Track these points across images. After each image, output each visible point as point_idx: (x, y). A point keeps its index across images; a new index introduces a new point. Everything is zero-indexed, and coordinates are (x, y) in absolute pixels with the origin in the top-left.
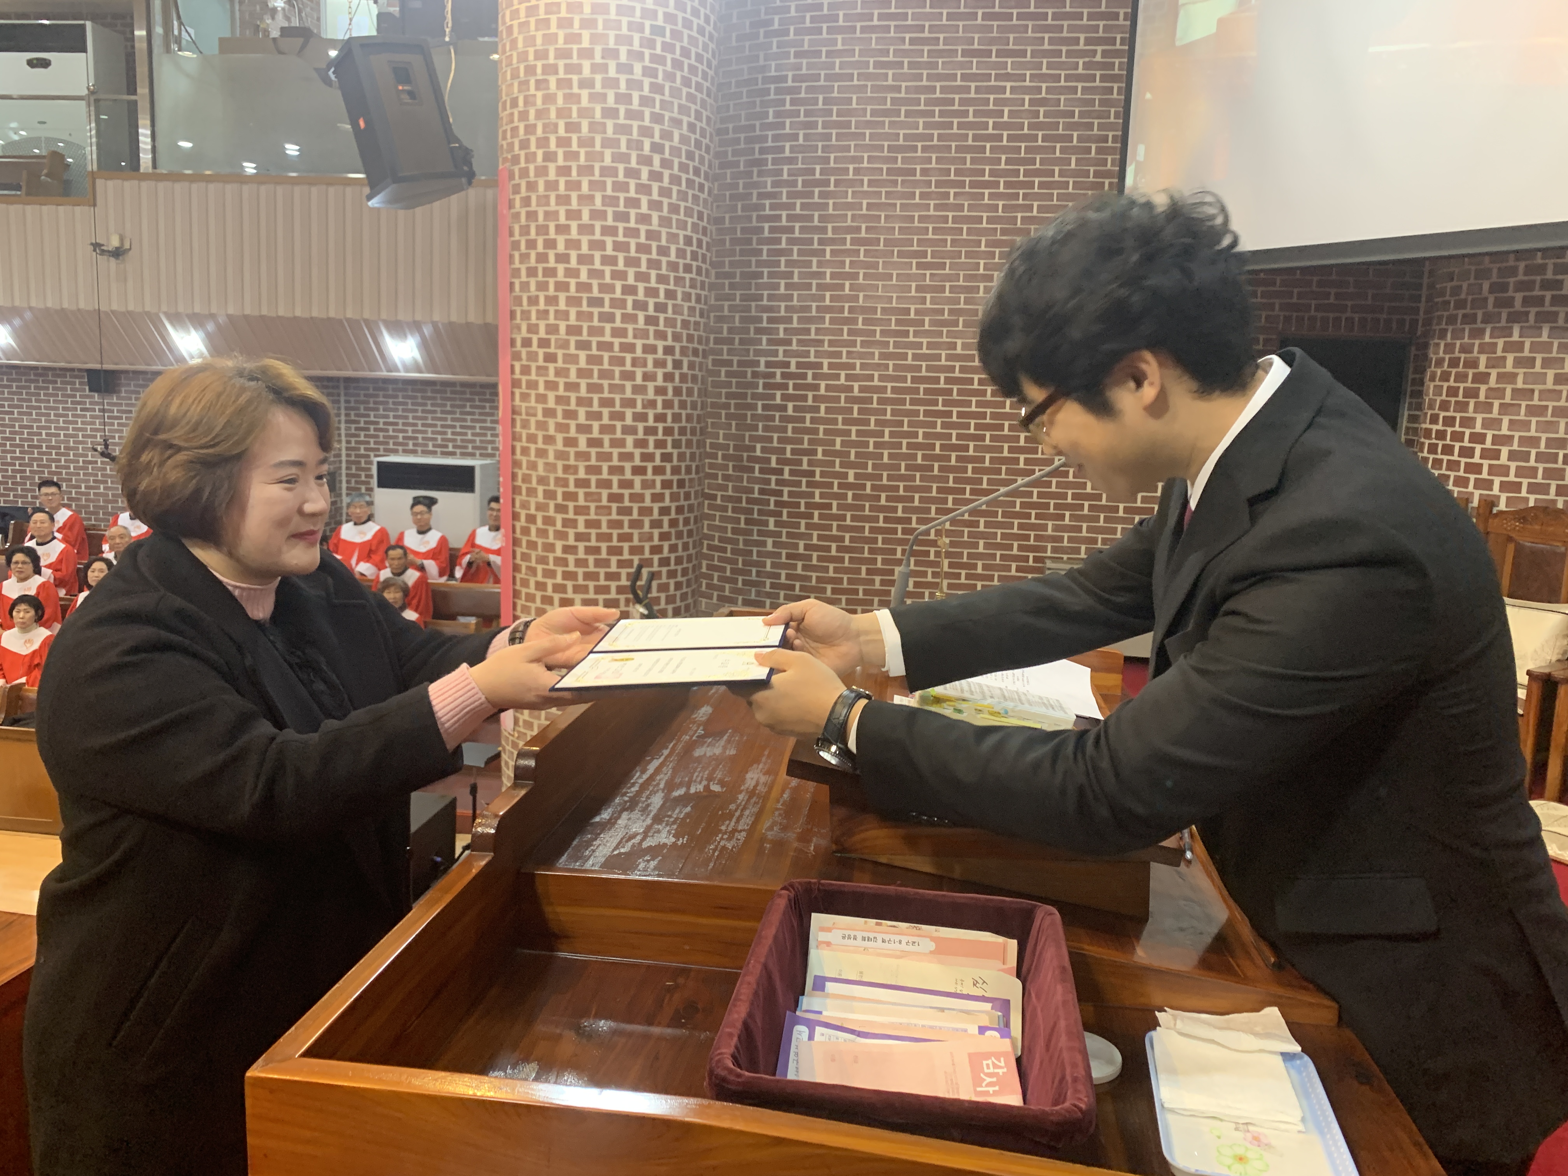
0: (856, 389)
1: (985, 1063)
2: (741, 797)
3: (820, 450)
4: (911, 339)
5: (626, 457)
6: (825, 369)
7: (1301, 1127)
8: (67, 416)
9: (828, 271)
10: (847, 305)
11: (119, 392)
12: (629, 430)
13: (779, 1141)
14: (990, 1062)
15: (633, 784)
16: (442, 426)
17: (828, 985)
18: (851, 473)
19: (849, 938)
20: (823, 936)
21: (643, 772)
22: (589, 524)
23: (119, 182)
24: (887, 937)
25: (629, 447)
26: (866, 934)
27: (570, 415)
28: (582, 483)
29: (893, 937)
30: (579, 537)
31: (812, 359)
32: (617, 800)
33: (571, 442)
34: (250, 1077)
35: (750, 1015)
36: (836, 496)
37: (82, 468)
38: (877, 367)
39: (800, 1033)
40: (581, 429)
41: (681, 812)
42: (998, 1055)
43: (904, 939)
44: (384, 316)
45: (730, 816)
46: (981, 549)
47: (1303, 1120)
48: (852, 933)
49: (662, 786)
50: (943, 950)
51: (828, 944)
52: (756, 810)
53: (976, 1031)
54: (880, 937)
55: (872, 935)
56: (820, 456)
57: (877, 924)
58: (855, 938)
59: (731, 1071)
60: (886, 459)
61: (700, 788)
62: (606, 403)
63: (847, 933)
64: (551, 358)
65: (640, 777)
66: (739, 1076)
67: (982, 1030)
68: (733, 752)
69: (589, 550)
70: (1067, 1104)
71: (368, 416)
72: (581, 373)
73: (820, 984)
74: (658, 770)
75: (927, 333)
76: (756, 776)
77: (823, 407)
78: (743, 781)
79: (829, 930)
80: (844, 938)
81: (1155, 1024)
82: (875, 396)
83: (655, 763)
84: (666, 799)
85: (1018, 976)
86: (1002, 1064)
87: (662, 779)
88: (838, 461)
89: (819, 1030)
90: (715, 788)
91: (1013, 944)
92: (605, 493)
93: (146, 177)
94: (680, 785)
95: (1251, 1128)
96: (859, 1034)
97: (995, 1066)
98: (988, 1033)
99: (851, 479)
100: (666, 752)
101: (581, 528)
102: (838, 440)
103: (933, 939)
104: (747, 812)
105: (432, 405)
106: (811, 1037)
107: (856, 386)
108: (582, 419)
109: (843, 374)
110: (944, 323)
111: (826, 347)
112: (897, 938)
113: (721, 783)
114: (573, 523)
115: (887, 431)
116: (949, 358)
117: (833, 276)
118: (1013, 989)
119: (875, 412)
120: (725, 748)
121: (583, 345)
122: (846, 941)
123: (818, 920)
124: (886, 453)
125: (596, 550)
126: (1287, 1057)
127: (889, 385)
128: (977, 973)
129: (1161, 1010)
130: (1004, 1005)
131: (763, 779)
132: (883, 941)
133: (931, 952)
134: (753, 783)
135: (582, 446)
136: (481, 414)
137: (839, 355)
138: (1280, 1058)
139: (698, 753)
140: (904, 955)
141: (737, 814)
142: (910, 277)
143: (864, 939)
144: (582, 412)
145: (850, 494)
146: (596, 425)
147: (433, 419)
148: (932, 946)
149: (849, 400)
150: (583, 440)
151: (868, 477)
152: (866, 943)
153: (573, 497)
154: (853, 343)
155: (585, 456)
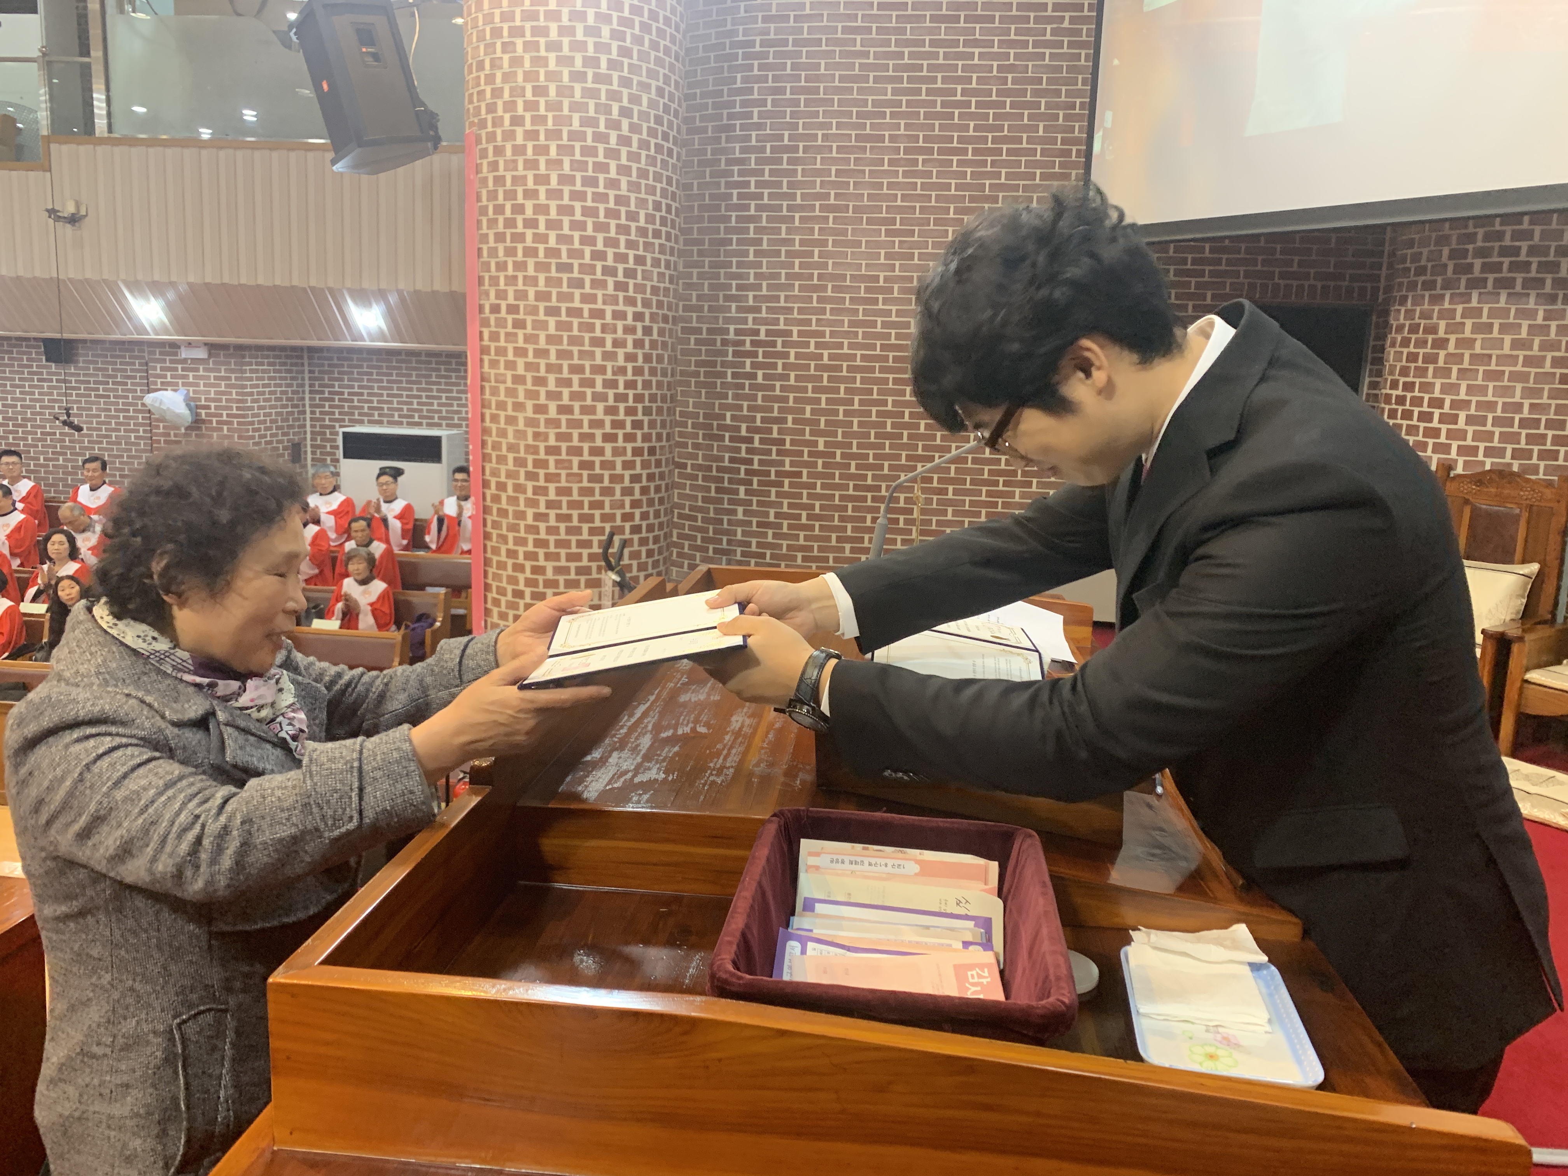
0: (826, 357)
1: (969, 973)
2: (727, 737)
3: (790, 418)
4: (881, 306)
5: (597, 424)
6: (795, 337)
7: (1268, 1028)
8: (24, 386)
9: (797, 238)
10: (816, 272)
11: (77, 362)
12: (599, 397)
13: (783, 1033)
14: (974, 973)
15: (622, 727)
16: (408, 396)
17: (818, 906)
18: (821, 441)
19: (837, 861)
20: (812, 861)
21: (631, 715)
22: (560, 491)
23: (74, 146)
24: (873, 861)
25: (600, 414)
26: (853, 858)
27: (540, 381)
28: (552, 451)
29: (879, 861)
30: (550, 505)
31: (782, 326)
32: (607, 741)
33: (540, 409)
34: (272, 984)
35: (747, 926)
36: (807, 464)
37: (40, 440)
38: (846, 334)
39: (793, 948)
40: (550, 395)
41: (669, 751)
42: (982, 966)
43: (890, 862)
44: (348, 284)
45: (718, 754)
46: (950, 517)
47: (1270, 1021)
48: (840, 857)
49: (650, 727)
50: (927, 870)
51: (817, 868)
52: (742, 749)
53: (960, 945)
54: (866, 861)
55: (859, 859)
56: (790, 424)
57: (864, 849)
58: (843, 862)
59: (733, 975)
60: (855, 428)
61: (687, 730)
62: (577, 369)
63: (835, 857)
64: (519, 324)
65: (628, 720)
66: (740, 978)
67: (966, 944)
68: (717, 698)
69: (560, 518)
70: (1052, 999)
71: (333, 386)
72: (550, 339)
73: (809, 905)
74: (645, 714)
75: (895, 301)
76: (741, 719)
77: (792, 375)
78: (729, 722)
79: (817, 854)
80: (832, 862)
81: (1128, 941)
82: (845, 364)
83: (642, 708)
84: (655, 740)
85: (1000, 895)
86: (986, 974)
87: (650, 722)
88: (808, 429)
89: (810, 945)
90: (702, 730)
91: (994, 866)
92: (576, 460)
93: (102, 141)
94: (667, 728)
95: (1221, 1030)
96: (848, 949)
97: (979, 976)
98: (971, 948)
99: (821, 447)
100: (652, 698)
101: (552, 496)
102: (808, 408)
103: (917, 862)
104: (734, 751)
105: (397, 375)
106: (803, 952)
107: (826, 353)
108: (552, 386)
109: (812, 341)
111: (795, 315)
112: (883, 861)
113: (707, 725)
114: (544, 491)
115: (856, 399)
117: (802, 243)
118: (994, 909)
119: (845, 380)
120: (709, 694)
121: (552, 312)
122: (834, 865)
123: (806, 845)
124: (855, 421)
125: (568, 518)
126: (1255, 967)
127: (859, 353)
128: (960, 893)
129: (1135, 929)
130: (986, 924)
131: (748, 721)
132: (870, 864)
133: (916, 874)
134: (738, 725)
135: (553, 412)
136: (446, 384)
137: (808, 322)
138: (1248, 968)
139: (683, 698)
140: (890, 877)
141: (725, 752)
142: (879, 245)
143: (851, 863)
144: (551, 379)
145: (820, 462)
146: (566, 392)
147: (399, 389)
148: (916, 868)
149: (819, 368)
150: (553, 407)
151: (838, 445)
152: (854, 867)
153: (544, 464)
154: (823, 311)
155: (556, 423)
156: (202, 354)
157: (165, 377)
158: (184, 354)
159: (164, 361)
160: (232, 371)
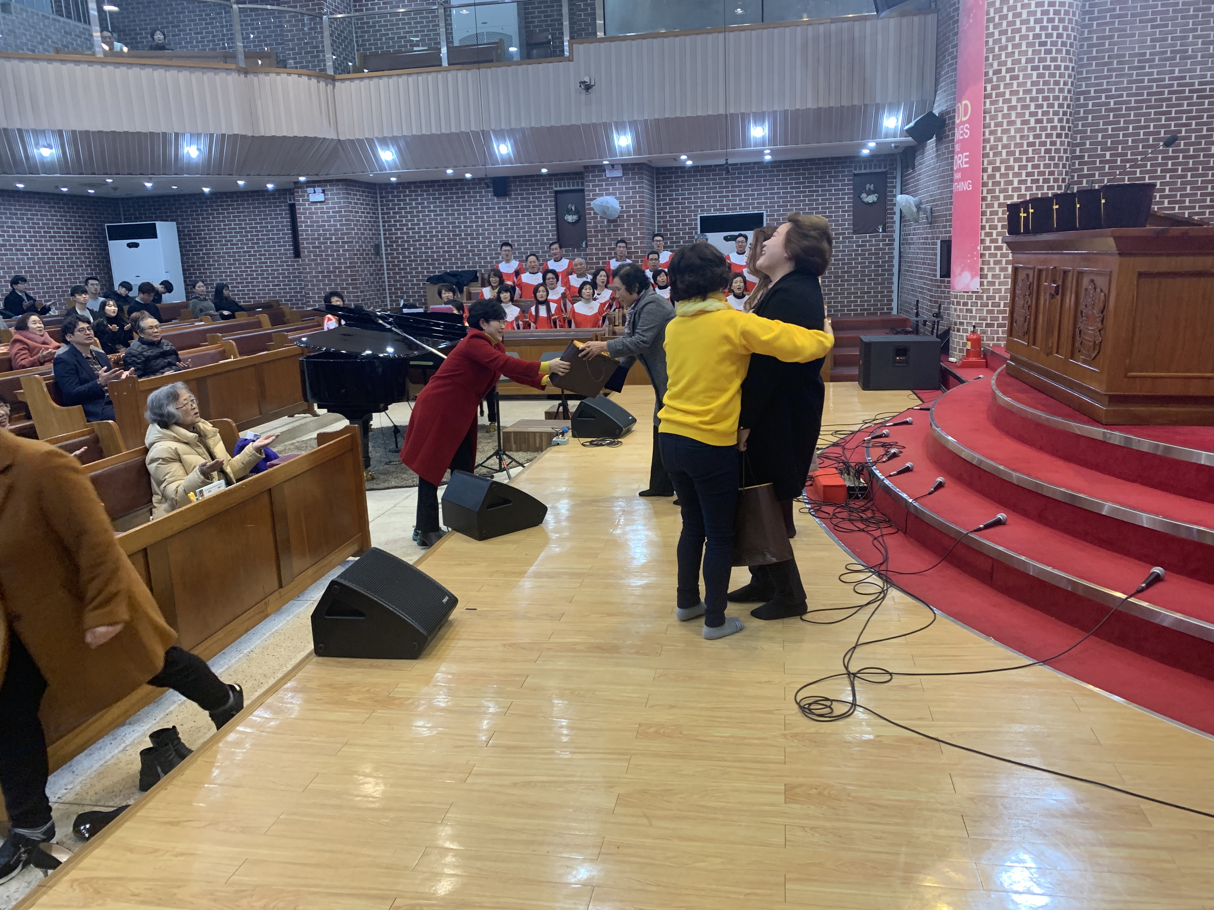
0: (1112, 103)
3: (1088, 142)
4: (1147, 70)
5: (1054, 128)
6: (1092, 94)
9: (1095, 36)
10: (1107, 55)
12: (1056, 113)
18: (1108, 154)
22: (1034, 167)
23: (587, 45)
25: (1056, 123)
27: (1026, 107)
28: (1030, 145)
30: (1028, 174)
31: (1084, 89)
33: (1025, 122)
36: (1098, 169)
38: (1125, 89)
40: (1032, 114)
46: (1188, 191)
56: (1088, 146)
60: (1130, 144)
62: (1045, 99)
64: (1015, 78)
69: (1033, 181)
72: (1033, 84)
75: (1156, 66)
77: (1090, 117)
82: (1124, 107)
88: (1099, 147)
92: (1043, 149)
93: (602, 40)
99: (1108, 157)
101: (1030, 169)
102: (1100, 135)
107: (1112, 101)
108: (1033, 109)
109: (1103, 95)
110: (1167, 59)
111: (1093, 81)
114: (1025, 167)
115: (1131, 127)
116: (1170, 79)
117: (1098, 38)
119: (1123, 116)
121: (1034, 68)
124: (1130, 139)
125: (1037, 181)
127: (1133, 99)
135: (1032, 123)
137: (1101, 84)
142: (1147, 35)
144: (1033, 105)
145: (1107, 166)
146: (1040, 112)
149: (1108, 110)
150: (1032, 120)
151: (1119, 155)
153: (1026, 152)
154: (1110, 77)
155: (1033, 129)
156: (618, 173)
157: (595, 190)
158: (609, 174)
159: (595, 181)
160: (637, 183)
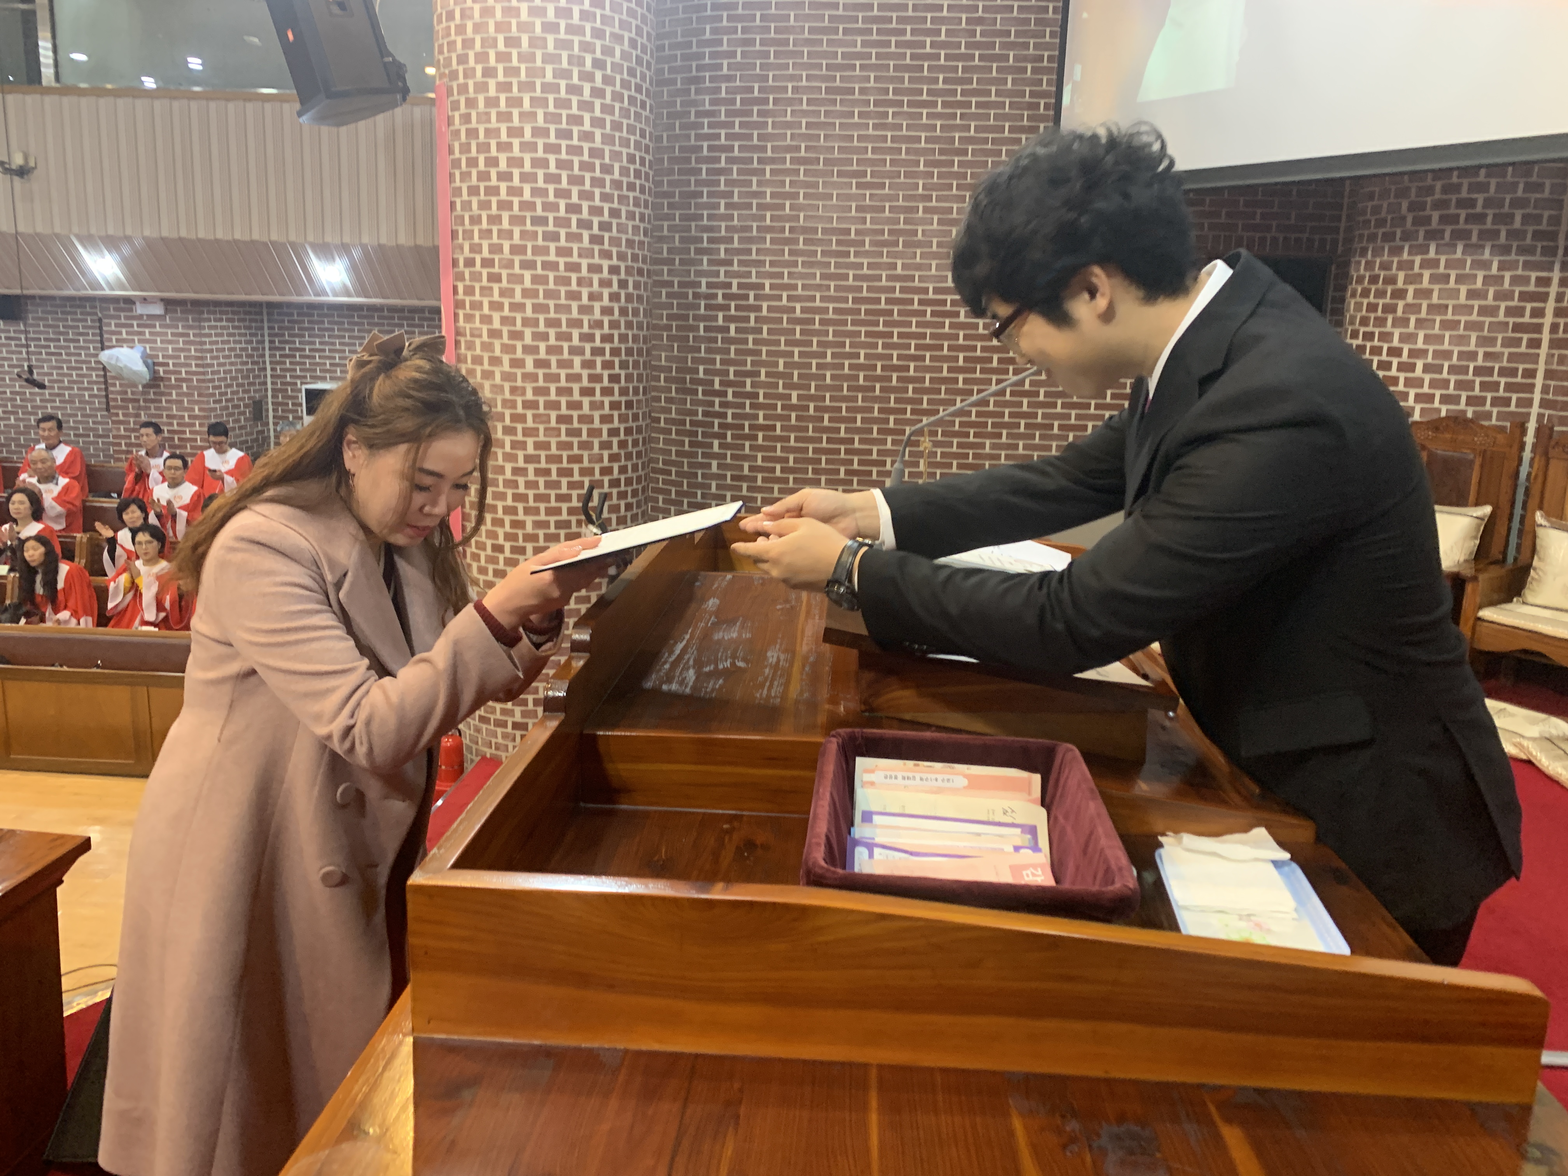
0: (798, 310)
1: (1024, 873)
2: (767, 671)
3: (763, 371)
4: (852, 259)
5: (574, 378)
6: (767, 290)
7: (1295, 915)
9: (769, 190)
10: (787, 225)
11: (26, 319)
12: (576, 351)
14: (1029, 872)
15: (665, 663)
17: (876, 818)
18: (794, 394)
19: (891, 777)
20: (867, 777)
21: (671, 652)
22: (538, 446)
23: (20, 96)
24: (924, 776)
25: (577, 368)
26: (906, 774)
27: (516, 335)
28: (530, 405)
29: (929, 776)
30: (528, 459)
31: (754, 279)
32: (654, 676)
33: (517, 363)
35: (829, 830)
36: (780, 418)
38: (819, 287)
39: (861, 853)
40: (527, 349)
41: (715, 684)
42: (1035, 866)
43: (940, 777)
44: (311, 239)
45: (762, 686)
47: (1296, 910)
48: (893, 774)
49: (691, 662)
50: (975, 784)
51: (872, 784)
52: (783, 680)
53: (1012, 850)
54: (918, 776)
55: (911, 775)
56: (763, 377)
57: (915, 765)
58: (896, 778)
60: (828, 380)
61: (728, 664)
62: (552, 323)
63: (888, 773)
65: (669, 656)
66: (834, 873)
67: (1017, 849)
68: (749, 635)
69: (539, 473)
71: (294, 342)
72: (526, 293)
73: (868, 817)
74: (684, 651)
75: (867, 254)
76: (776, 655)
77: (765, 328)
78: (766, 658)
79: (872, 771)
80: (886, 777)
81: (1160, 845)
82: (817, 318)
83: (680, 646)
84: (699, 675)
85: (1043, 805)
86: (1040, 872)
87: (690, 657)
88: (781, 382)
89: (877, 851)
90: (741, 664)
91: (1037, 778)
93: (49, 91)
94: (708, 663)
95: (1252, 918)
96: (911, 854)
97: (1033, 875)
98: (1022, 851)
99: (794, 400)
100: (687, 637)
101: (530, 450)
102: (781, 362)
103: (966, 776)
104: (776, 683)
106: (871, 855)
107: (798, 306)
108: (528, 339)
109: (785, 295)
110: (884, 244)
111: (767, 267)
112: (934, 776)
113: (744, 660)
114: (523, 445)
115: (829, 352)
116: (889, 278)
117: (774, 195)
118: (1039, 817)
119: (817, 333)
120: (740, 634)
121: (528, 265)
122: (888, 781)
123: (861, 763)
124: (828, 374)
125: (546, 472)
126: (1277, 864)
127: (831, 306)
128: (1006, 804)
129: (1163, 834)
130: (1032, 830)
131: (782, 657)
132: (921, 779)
133: (965, 788)
134: (775, 660)
135: (530, 366)
137: (780, 275)
138: (1271, 866)
139: (717, 636)
140: (939, 791)
141: (768, 684)
142: (849, 197)
143: (904, 778)
144: (528, 333)
145: (793, 415)
146: (542, 346)
148: (965, 782)
149: (792, 321)
150: (529, 361)
151: (811, 398)
152: (907, 782)
153: (522, 418)
154: (795, 264)
155: (534, 377)
156: (158, 310)
157: (120, 333)
158: (140, 309)
159: (119, 318)
160: (190, 327)
